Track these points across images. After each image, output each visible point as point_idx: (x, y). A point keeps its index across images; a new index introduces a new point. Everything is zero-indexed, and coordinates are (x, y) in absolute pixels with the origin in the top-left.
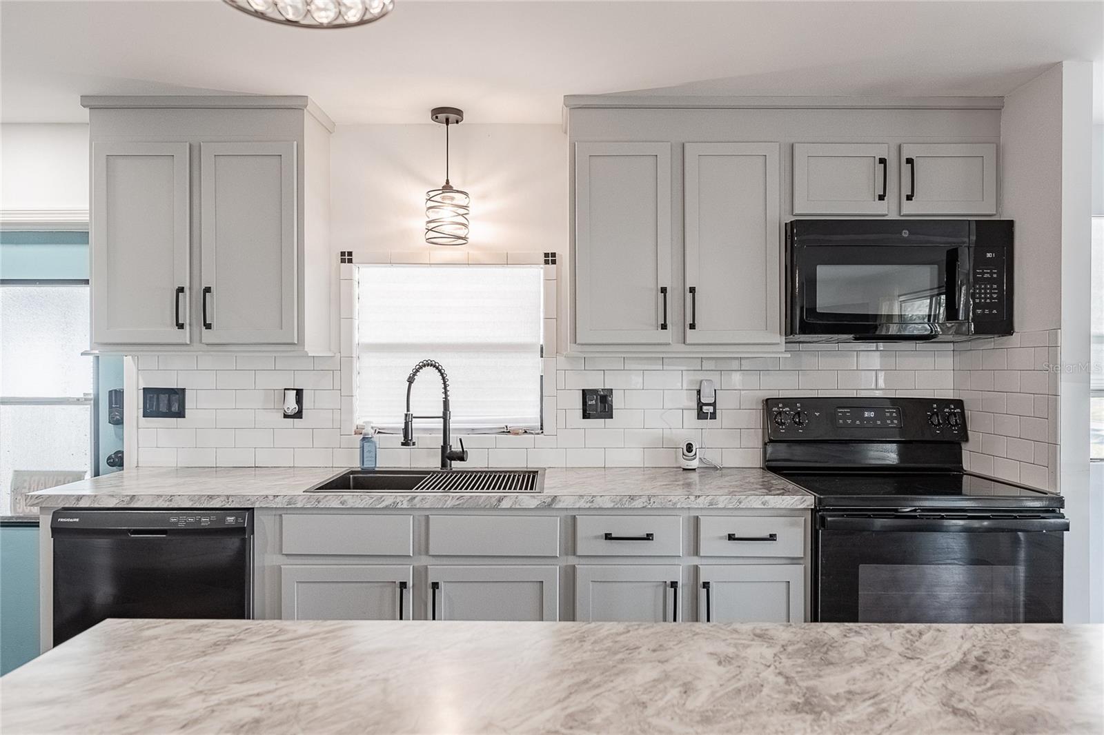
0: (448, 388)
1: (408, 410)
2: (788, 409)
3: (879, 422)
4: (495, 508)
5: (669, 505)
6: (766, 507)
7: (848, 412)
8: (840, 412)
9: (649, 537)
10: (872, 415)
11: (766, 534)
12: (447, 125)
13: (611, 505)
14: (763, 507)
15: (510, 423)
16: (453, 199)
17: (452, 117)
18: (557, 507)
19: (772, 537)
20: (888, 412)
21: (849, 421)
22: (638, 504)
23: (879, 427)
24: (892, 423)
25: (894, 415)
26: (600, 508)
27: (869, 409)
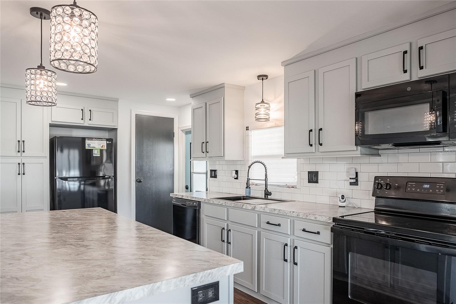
0: (267, 170)
1: (248, 177)
2: (383, 182)
3: (431, 191)
4: (242, 208)
5: (285, 214)
6: (316, 220)
7: (414, 184)
8: (410, 184)
9: (279, 225)
10: (428, 186)
11: (316, 231)
12: (263, 80)
13: (269, 211)
14: (315, 219)
15: (288, 183)
16: (264, 106)
17: (264, 78)
18: (256, 210)
19: (318, 233)
20: (438, 185)
21: (413, 189)
22: (276, 212)
23: (430, 193)
24: (439, 191)
25: (442, 187)
26: (266, 212)
27: (427, 183)
